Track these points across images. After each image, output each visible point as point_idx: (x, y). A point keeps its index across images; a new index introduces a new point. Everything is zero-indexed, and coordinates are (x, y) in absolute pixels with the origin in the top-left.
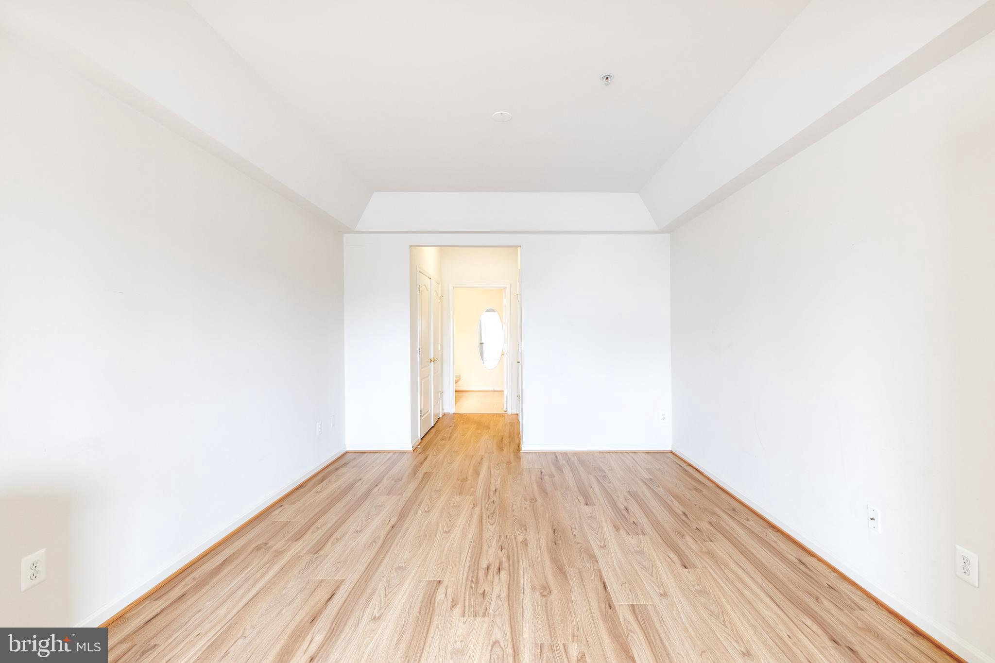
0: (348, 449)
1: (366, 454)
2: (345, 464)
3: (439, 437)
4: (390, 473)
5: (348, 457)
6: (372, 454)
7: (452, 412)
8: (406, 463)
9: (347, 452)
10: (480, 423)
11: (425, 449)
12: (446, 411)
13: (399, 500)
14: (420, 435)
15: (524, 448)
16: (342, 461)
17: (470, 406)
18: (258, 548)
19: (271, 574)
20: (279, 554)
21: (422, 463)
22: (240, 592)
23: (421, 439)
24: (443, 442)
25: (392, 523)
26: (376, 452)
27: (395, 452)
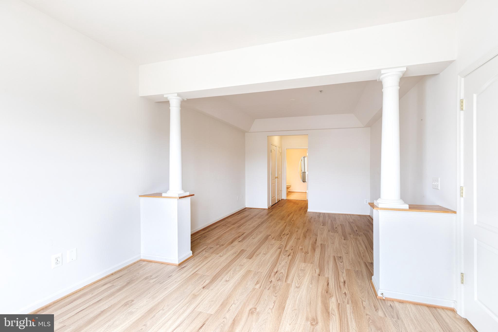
0: (246, 207)
1: (252, 209)
2: (246, 211)
3: (278, 206)
4: (260, 214)
5: (246, 209)
6: (254, 209)
7: (285, 199)
8: (266, 212)
9: (246, 208)
10: (295, 202)
11: (272, 209)
12: (283, 198)
13: (262, 220)
14: (271, 204)
15: (309, 210)
16: (245, 210)
17: (293, 197)
18: (224, 225)
19: (228, 230)
20: (229, 227)
21: (270, 212)
22: (221, 232)
23: (272, 206)
24: (279, 207)
25: (259, 224)
26: (256, 208)
27: (262, 209)
